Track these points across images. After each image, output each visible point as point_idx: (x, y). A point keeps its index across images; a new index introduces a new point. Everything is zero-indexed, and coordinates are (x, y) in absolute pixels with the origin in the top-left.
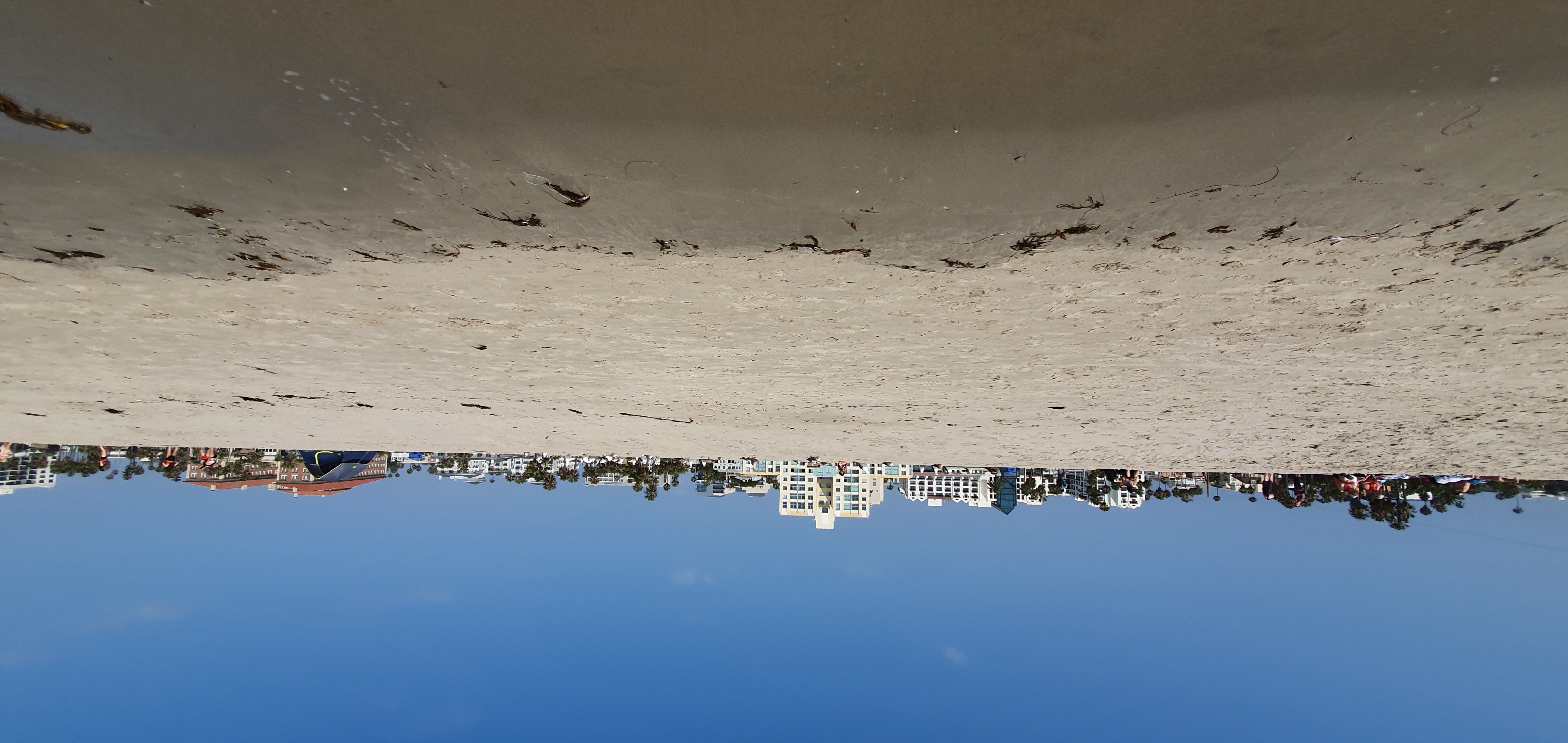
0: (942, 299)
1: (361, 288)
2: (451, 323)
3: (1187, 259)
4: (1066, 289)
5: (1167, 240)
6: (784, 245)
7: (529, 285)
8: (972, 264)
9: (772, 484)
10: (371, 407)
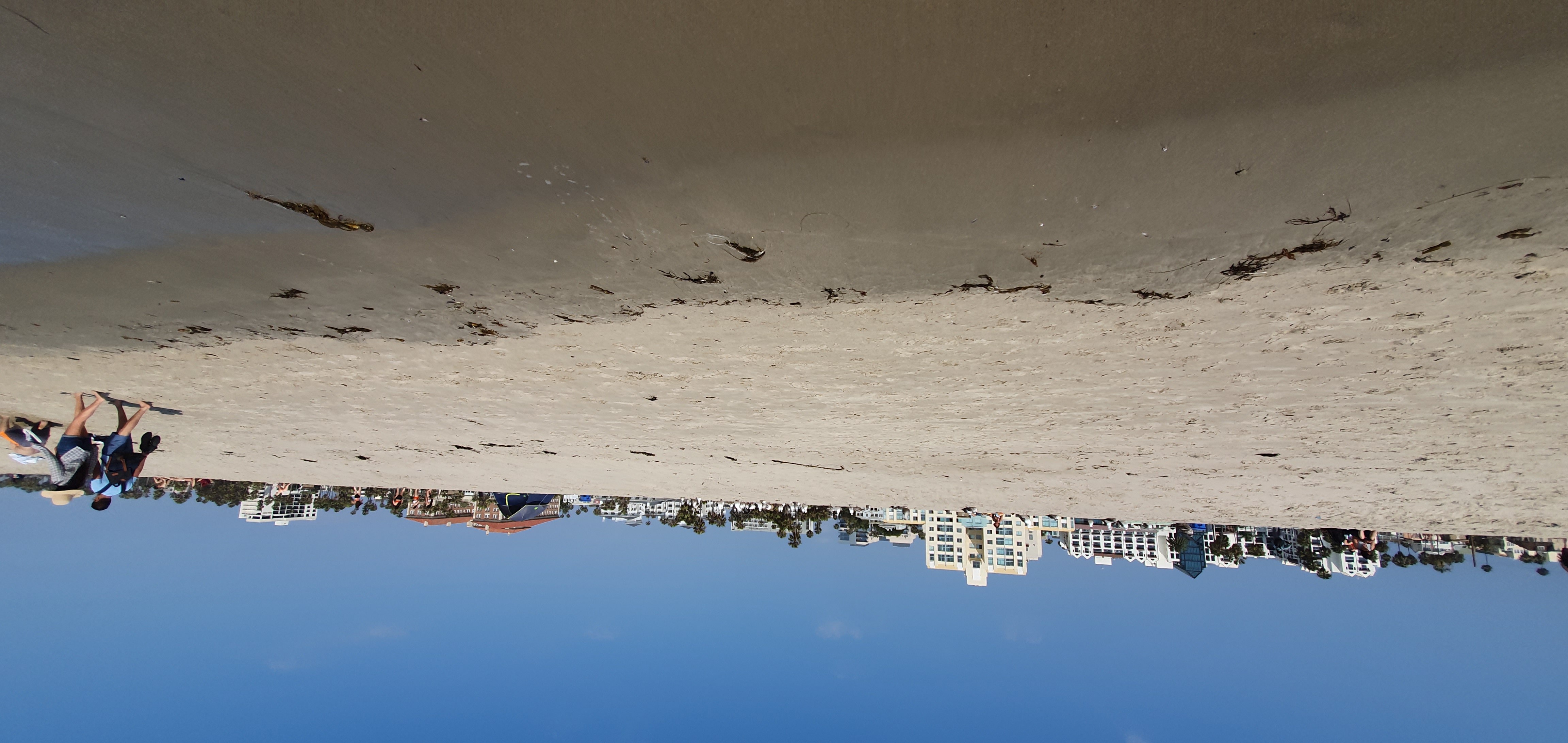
0: (1130, 334)
1: (558, 348)
2: (629, 377)
3: (1464, 272)
4: (1291, 316)
5: (1435, 251)
6: (955, 287)
7: (700, 339)
8: (1171, 294)
9: (917, 534)
10: (555, 454)
